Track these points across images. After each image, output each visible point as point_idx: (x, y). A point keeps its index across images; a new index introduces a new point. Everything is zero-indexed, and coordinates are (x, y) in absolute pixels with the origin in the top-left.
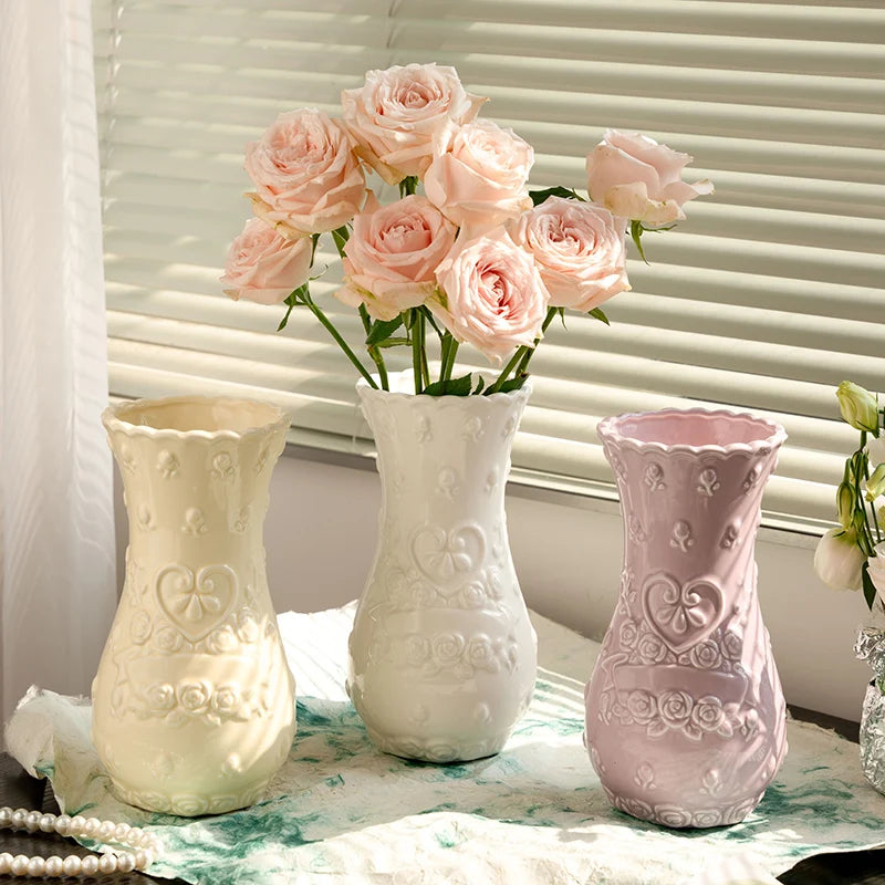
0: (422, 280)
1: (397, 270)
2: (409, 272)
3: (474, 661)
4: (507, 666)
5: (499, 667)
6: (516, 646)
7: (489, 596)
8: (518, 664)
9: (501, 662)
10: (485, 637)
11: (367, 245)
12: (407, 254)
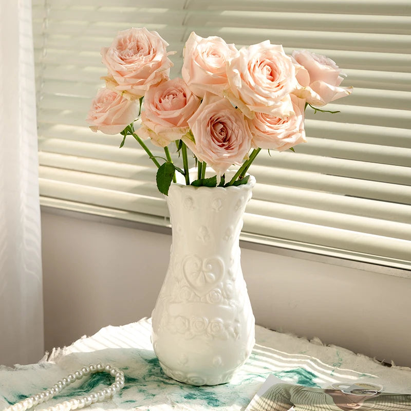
0: (180, 126)
1: (168, 120)
2: (174, 122)
3: (213, 333)
4: (233, 336)
5: (228, 337)
6: (239, 325)
7: (224, 298)
8: (240, 335)
9: (230, 334)
10: (220, 320)
11: (151, 106)
12: (172, 111)
